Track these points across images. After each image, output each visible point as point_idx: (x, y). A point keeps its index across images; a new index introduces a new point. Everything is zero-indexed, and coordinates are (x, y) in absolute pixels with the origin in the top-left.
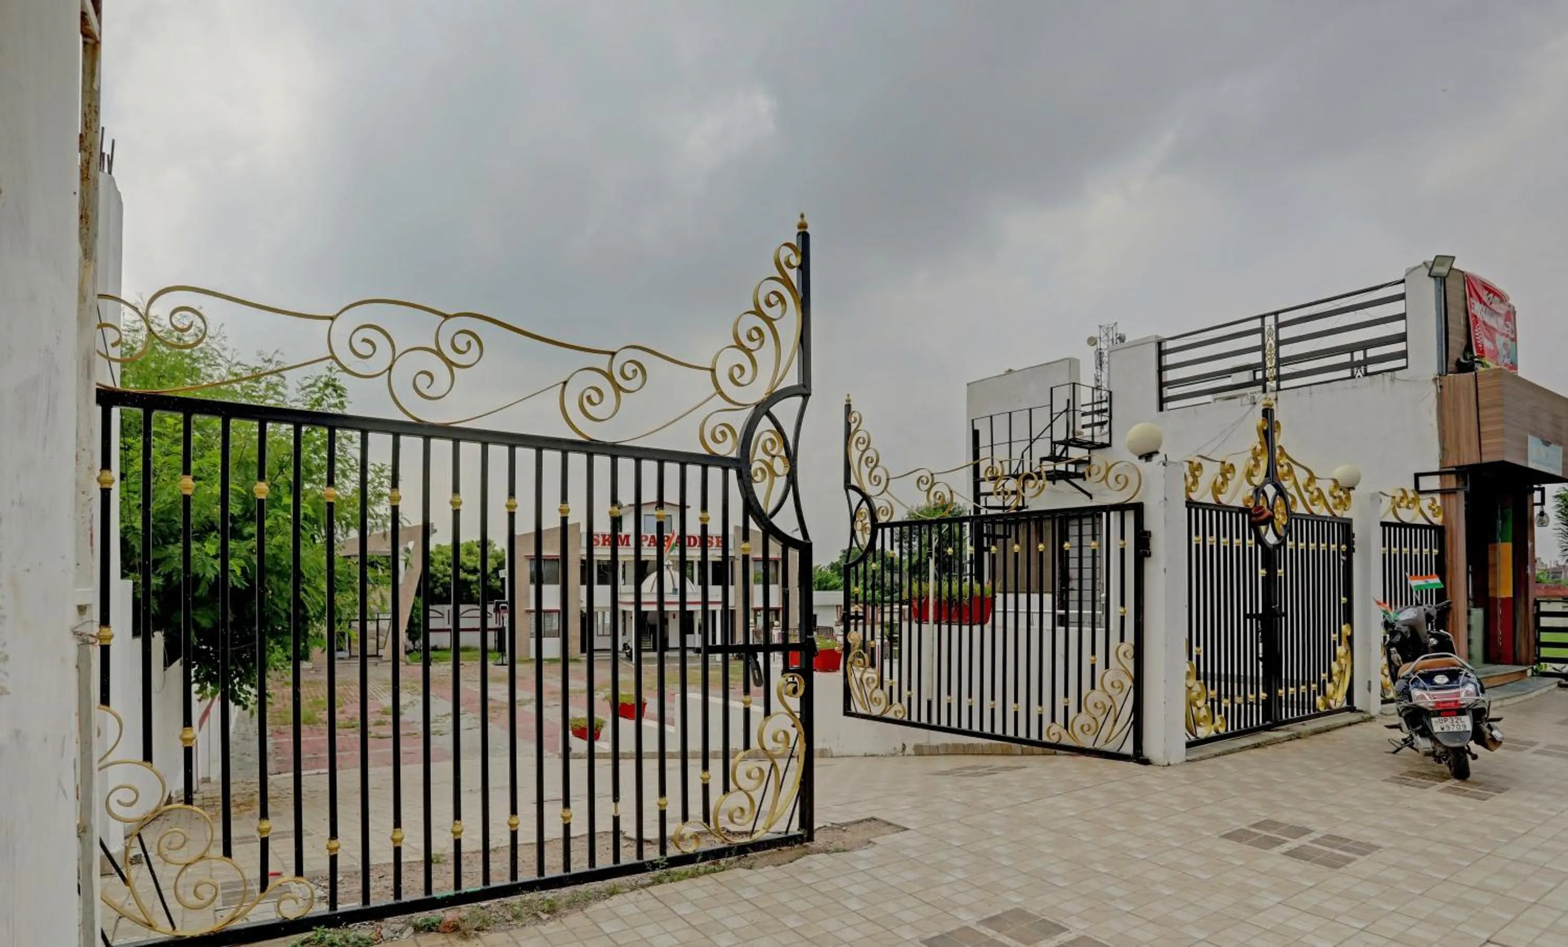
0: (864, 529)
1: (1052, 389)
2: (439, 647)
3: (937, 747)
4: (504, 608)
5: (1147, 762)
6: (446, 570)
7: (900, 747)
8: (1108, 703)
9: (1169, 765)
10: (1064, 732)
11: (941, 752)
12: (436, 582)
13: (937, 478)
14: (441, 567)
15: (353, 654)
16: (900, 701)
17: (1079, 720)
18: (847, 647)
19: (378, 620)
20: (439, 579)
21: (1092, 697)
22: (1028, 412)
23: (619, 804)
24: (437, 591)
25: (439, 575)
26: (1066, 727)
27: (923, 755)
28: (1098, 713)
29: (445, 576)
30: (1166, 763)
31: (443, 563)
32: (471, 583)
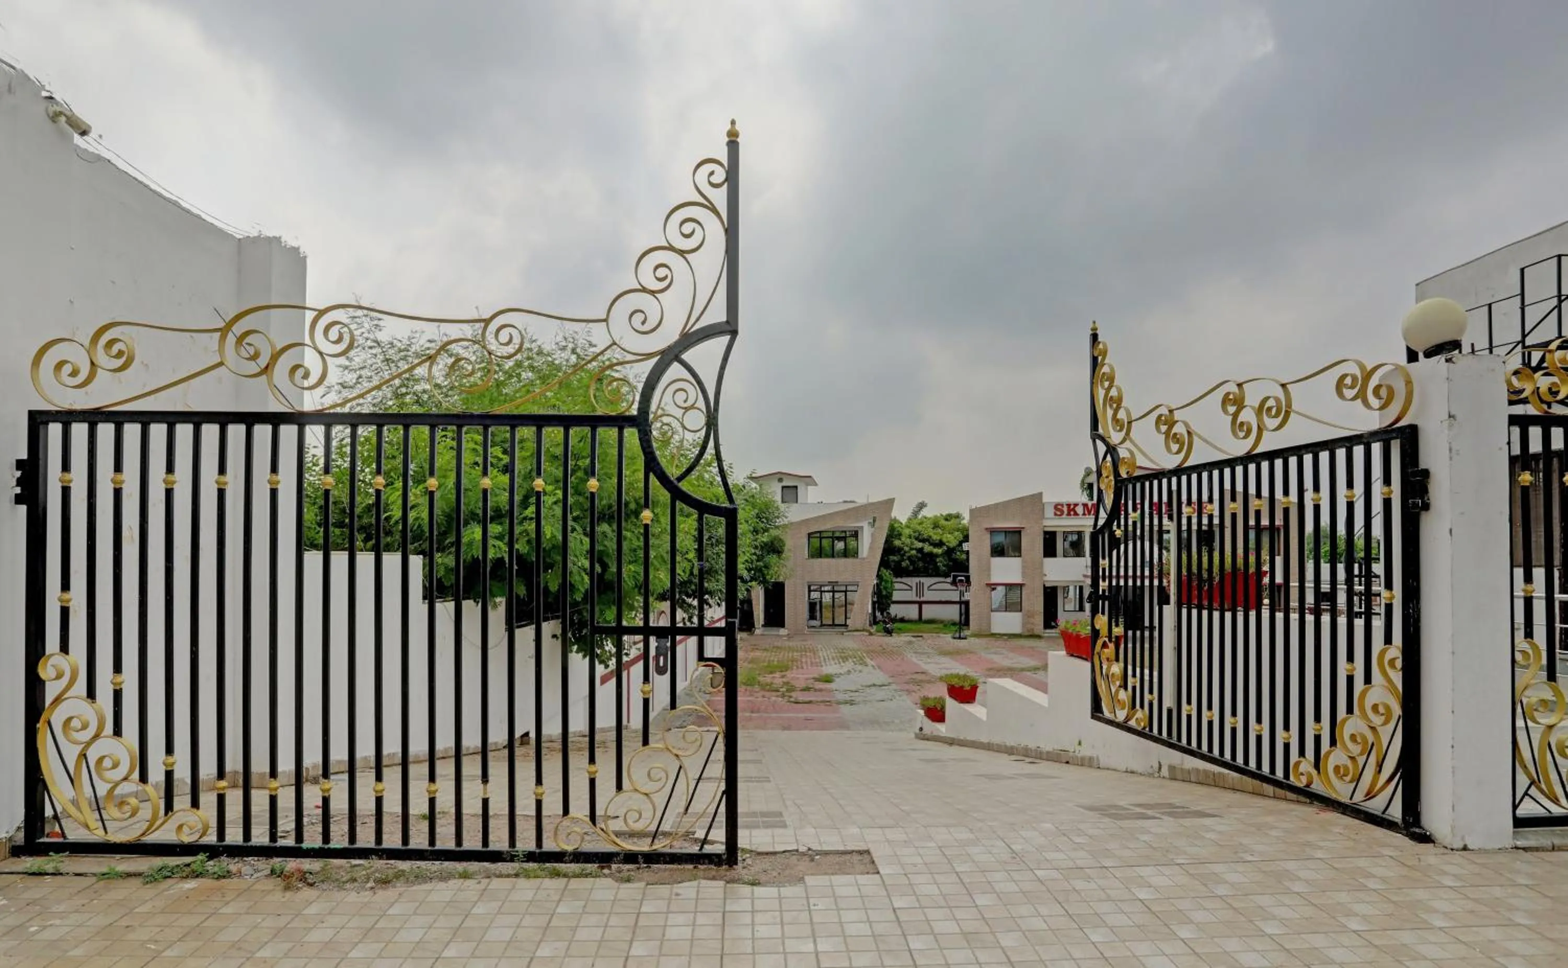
0: (1108, 486)
1: (1522, 270)
2: (907, 618)
3: (1189, 772)
4: (961, 581)
5: (1425, 838)
6: (912, 543)
7: (1156, 766)
8: (1371, 738)
9: (1465, 848)
10: (1314, 772)
11: (1193, 779)
12: (904, 555)
13: (1177, 415)
14: (908, 541)
15: (824, 623)
16: (1142, 706)
17: (1335, 758)
18: (1096, 633)
19: (846, 592)
20: (905, 552)
21: (1351, 726)
22: (1486, 308)
23: (489, 785)
24: (904, 564)
25: (906, 549)
26: (1317, 765)
27: (1175, 779)
28: (1355, 749)
29: (912, 549)
30: (1461, 846)
31: (910, 537)
32: (937, 556)
